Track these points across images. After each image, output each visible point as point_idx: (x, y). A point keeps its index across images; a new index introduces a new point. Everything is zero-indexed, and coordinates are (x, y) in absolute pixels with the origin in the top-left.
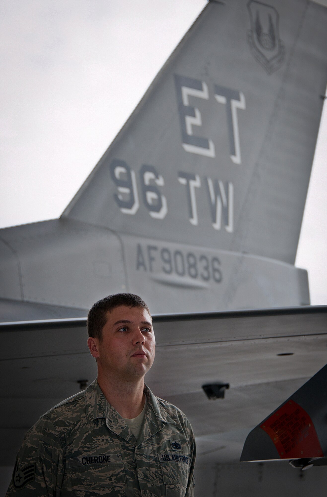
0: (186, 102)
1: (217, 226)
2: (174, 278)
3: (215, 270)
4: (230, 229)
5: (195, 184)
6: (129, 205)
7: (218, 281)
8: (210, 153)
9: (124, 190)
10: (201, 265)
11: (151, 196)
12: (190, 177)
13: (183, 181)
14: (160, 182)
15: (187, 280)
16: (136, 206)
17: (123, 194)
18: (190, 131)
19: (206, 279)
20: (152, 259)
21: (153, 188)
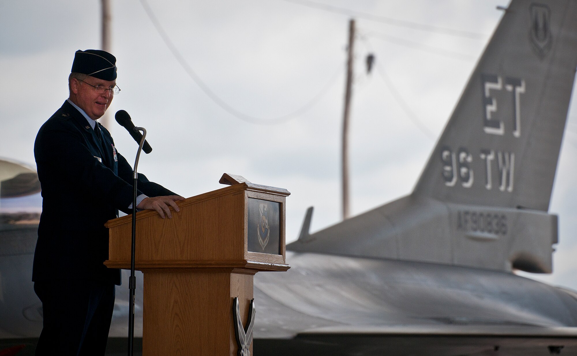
0: (487, 94)
1: (502, 188)
2: (479, 234)
3: (503, 225)
4: (510, 189)
5: (491, 157)
6: (450, 179)
7: (504, 233)
8: (500, 131)
9: (448, 168)
10: (494, 222)
11: (464, 170)
12: (487, 152)
13: (483, 156)
14: (470, 159)
15: (486, 235)
16: (455, 180)
17: (447, 171)
18: (489, 116)
19: (497, 232)
20: (466, 221)
21: (465, 164)
